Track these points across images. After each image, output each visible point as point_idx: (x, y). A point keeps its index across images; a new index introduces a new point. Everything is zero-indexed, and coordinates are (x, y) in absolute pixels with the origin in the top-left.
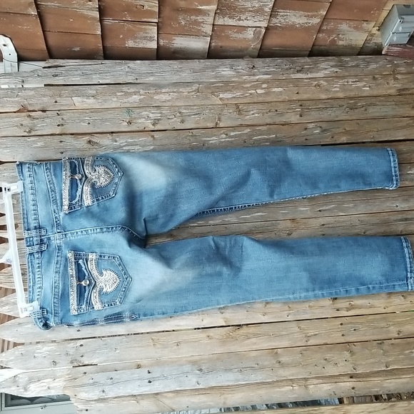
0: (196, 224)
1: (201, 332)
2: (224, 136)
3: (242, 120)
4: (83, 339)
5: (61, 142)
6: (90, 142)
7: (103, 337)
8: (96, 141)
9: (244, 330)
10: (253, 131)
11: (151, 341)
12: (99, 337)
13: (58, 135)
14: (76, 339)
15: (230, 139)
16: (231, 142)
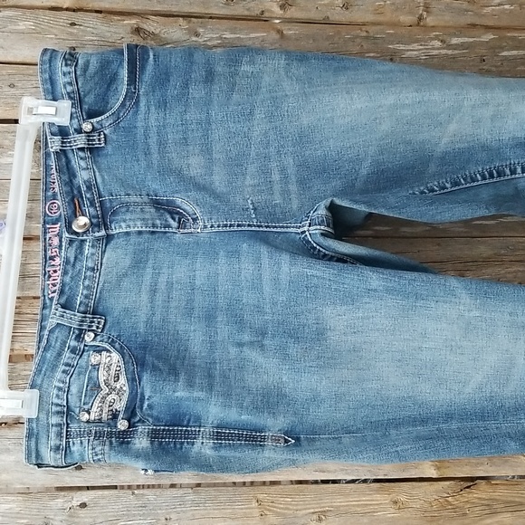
0: (369, 233)
1: (377, 491)
2: (437, 44)
3: (476, 14)
4: (88, 488)
5: (73, 24)
6: (137, 31)
7: (138, 487)
8: (152, 29)
9: (481, 492)
10: (500, 38)
11: (255, 504)
12: (129, 487)
13: (67, 9)
14: (71, 489)
15: (450, 52)
16: (454, 57)
